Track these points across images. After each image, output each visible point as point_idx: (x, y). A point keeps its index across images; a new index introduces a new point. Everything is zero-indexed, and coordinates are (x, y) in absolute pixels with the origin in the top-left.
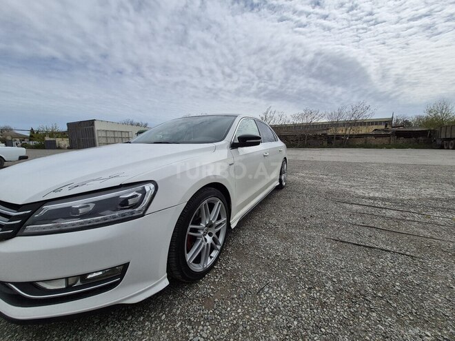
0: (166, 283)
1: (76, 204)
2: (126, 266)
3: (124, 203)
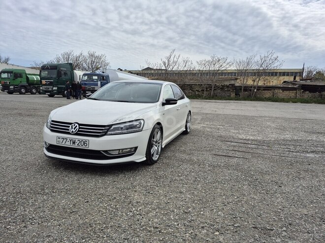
0: (145, 159)
1: (122, 126)
2: (136, 148)
3: (135, 127)
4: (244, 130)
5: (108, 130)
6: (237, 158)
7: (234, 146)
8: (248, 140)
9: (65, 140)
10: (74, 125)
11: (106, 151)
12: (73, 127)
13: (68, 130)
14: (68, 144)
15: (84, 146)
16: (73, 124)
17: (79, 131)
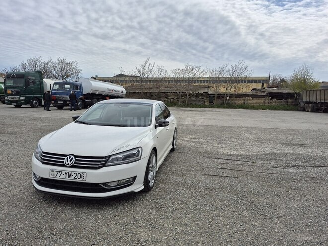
0: (143, 187)
1: (120, 156)
2: (136, 177)
3: (134, 154)
4: (227, 144)
5: (107, 161)
6: (228, 178)
7: (222, 164)
8: (233, 155)
9: (59, 174)
10: (70, 157)
11: (105, 184)
12: (69, 160)
13: (63, 162)
14: (63, 178)
15: (81, 179)
16: (68, 156)
17: (75, 163)
